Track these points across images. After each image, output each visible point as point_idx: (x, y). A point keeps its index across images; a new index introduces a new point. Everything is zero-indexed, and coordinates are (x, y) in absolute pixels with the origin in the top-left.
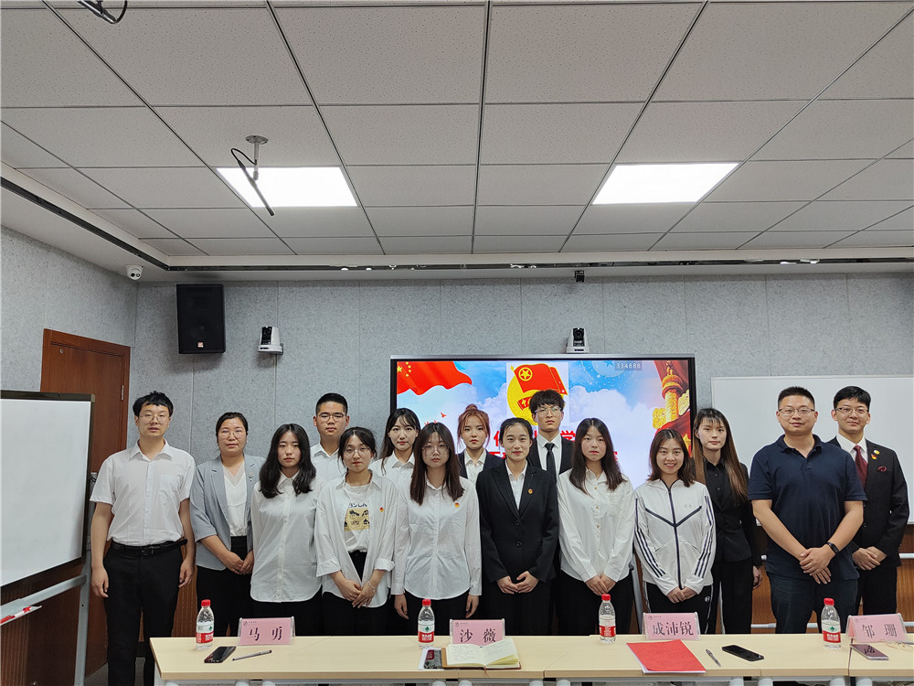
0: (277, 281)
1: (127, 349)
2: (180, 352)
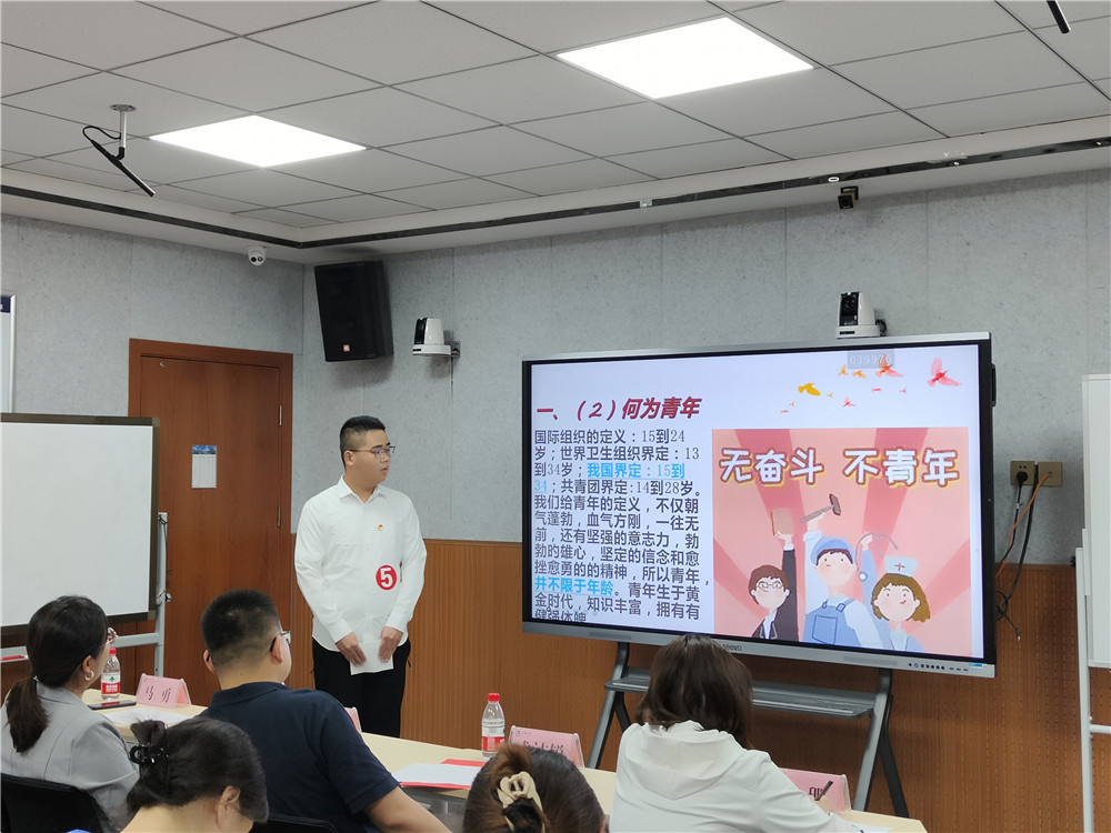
0: (453, 249)
1: (289, 357)
2: (327, 360)
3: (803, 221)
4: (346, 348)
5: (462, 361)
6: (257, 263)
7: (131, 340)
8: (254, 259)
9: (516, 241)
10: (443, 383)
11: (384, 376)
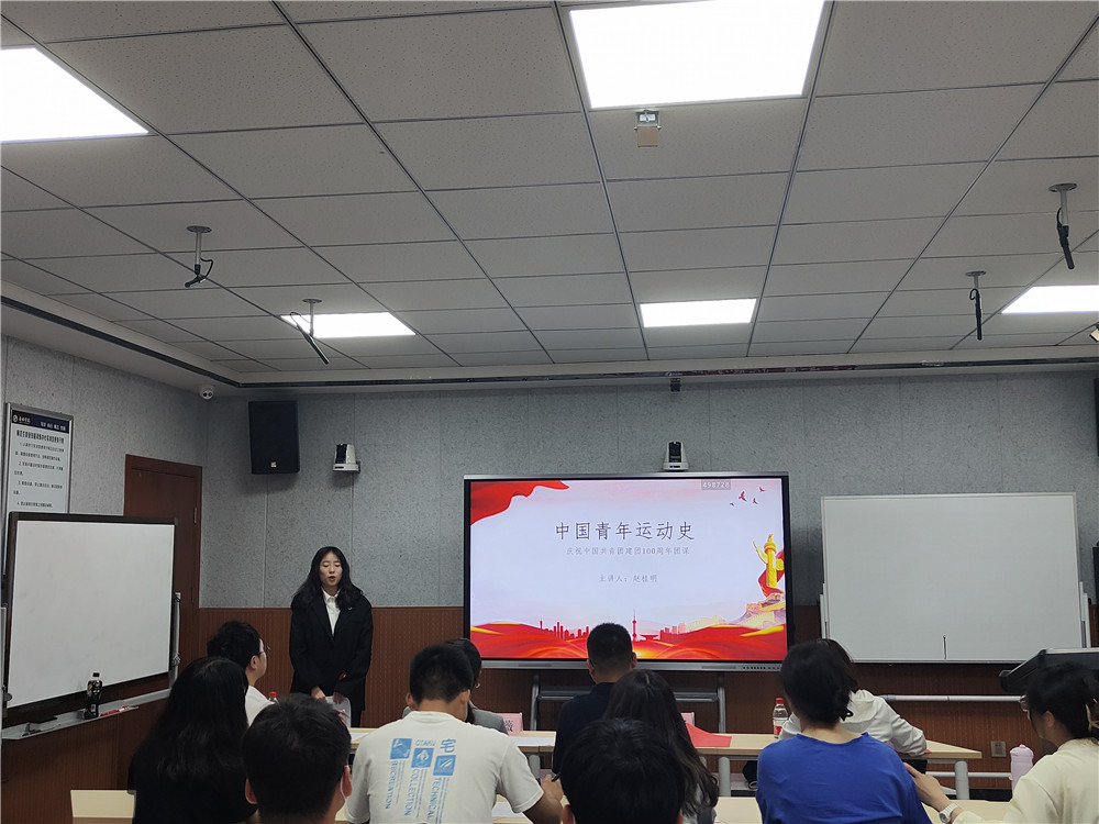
0: (353, 394)
1: (200, 469)
2: (253, 473)
3: (629, 395)
4: (274, 465)
5: (362, 475)
6: (208, 397)
7: (127, 455)
8: (205, 395)
10: (344, 492)
11: (287, 486)
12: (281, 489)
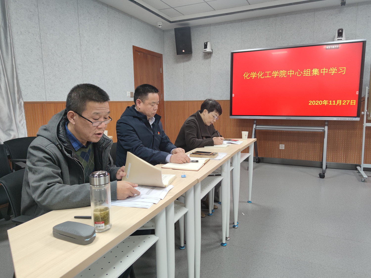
0: (210, 24)
1: (162, 55)
2: (177, 54)
3: (320, 12)
4: (184, 51)
6: (160, 27)
7: (133, 46)
9: (230, 21)
10: (208, 61)
11: (189, 59)
12: (187, 61)
